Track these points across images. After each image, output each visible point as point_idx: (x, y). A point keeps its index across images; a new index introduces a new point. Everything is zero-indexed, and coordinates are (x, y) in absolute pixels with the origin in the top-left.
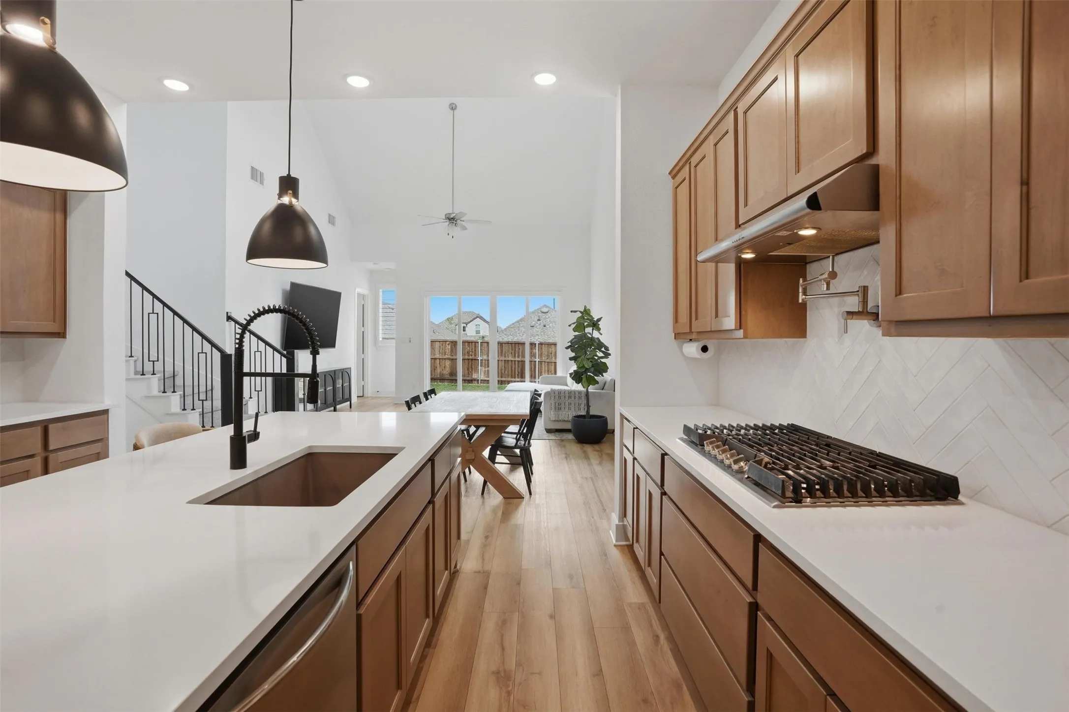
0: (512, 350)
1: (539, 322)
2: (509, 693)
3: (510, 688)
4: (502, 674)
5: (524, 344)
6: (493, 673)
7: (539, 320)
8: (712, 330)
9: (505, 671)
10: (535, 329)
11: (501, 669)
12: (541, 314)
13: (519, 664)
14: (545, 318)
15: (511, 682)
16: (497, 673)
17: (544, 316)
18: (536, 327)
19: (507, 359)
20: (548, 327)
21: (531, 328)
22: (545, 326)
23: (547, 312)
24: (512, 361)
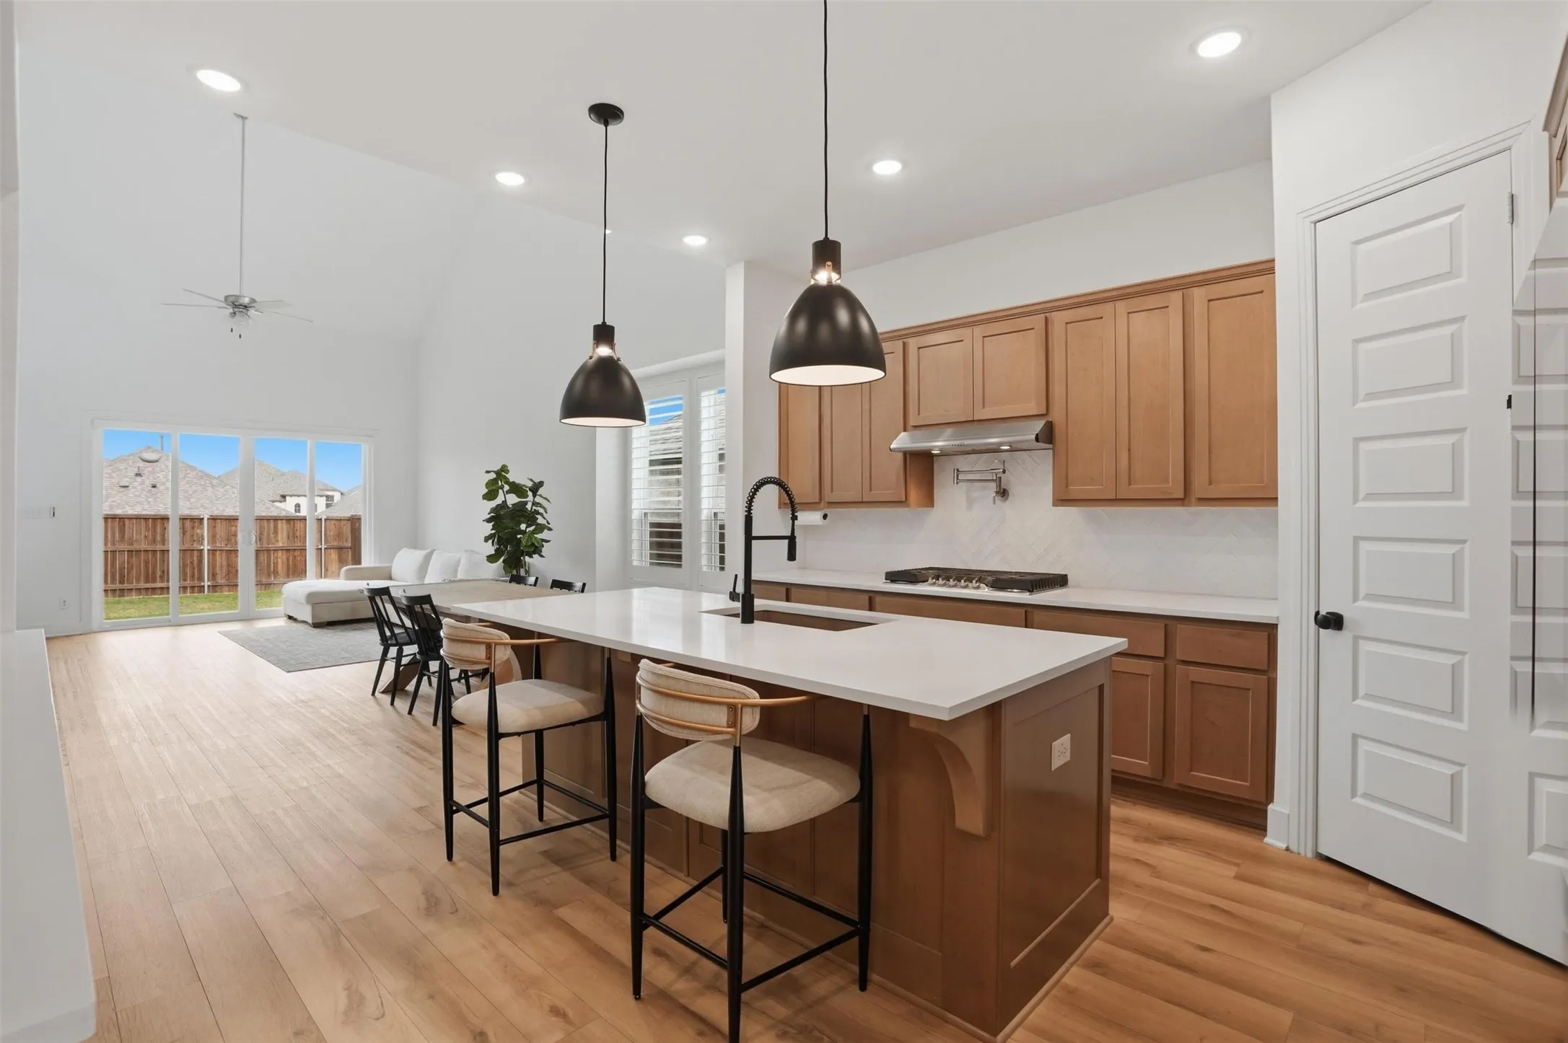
0: (147, 530)
1: (139, 479)
5: (165, 519)
7: (138, 475)
8: (864, 500)
10: (131, 492)
12: (142, 464)
14: (153, 472)
17: (149, 467)
18: (134, 488)
19: (136, 547)
20: (161, 488)
21: (122, 489)
22: (154, 486)
23: (157, 461)
24: (146, 551)
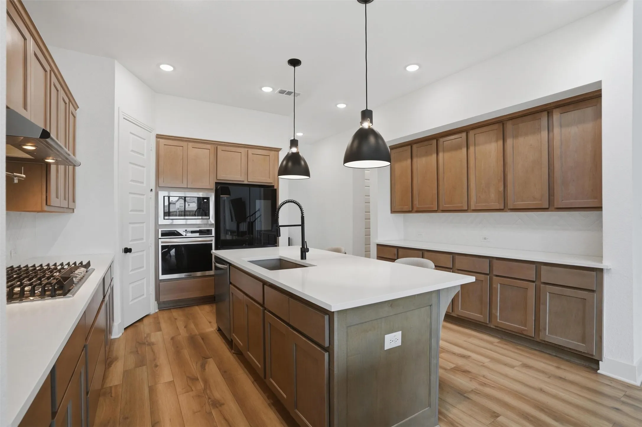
2: (209, 398)
3: (210, 400)
4: (217, 405)
6: (223, 404)
9: (217, 407)
11: (220, 407)
13: (210, 413)
15: (210, 403)
16: (222, 405)
